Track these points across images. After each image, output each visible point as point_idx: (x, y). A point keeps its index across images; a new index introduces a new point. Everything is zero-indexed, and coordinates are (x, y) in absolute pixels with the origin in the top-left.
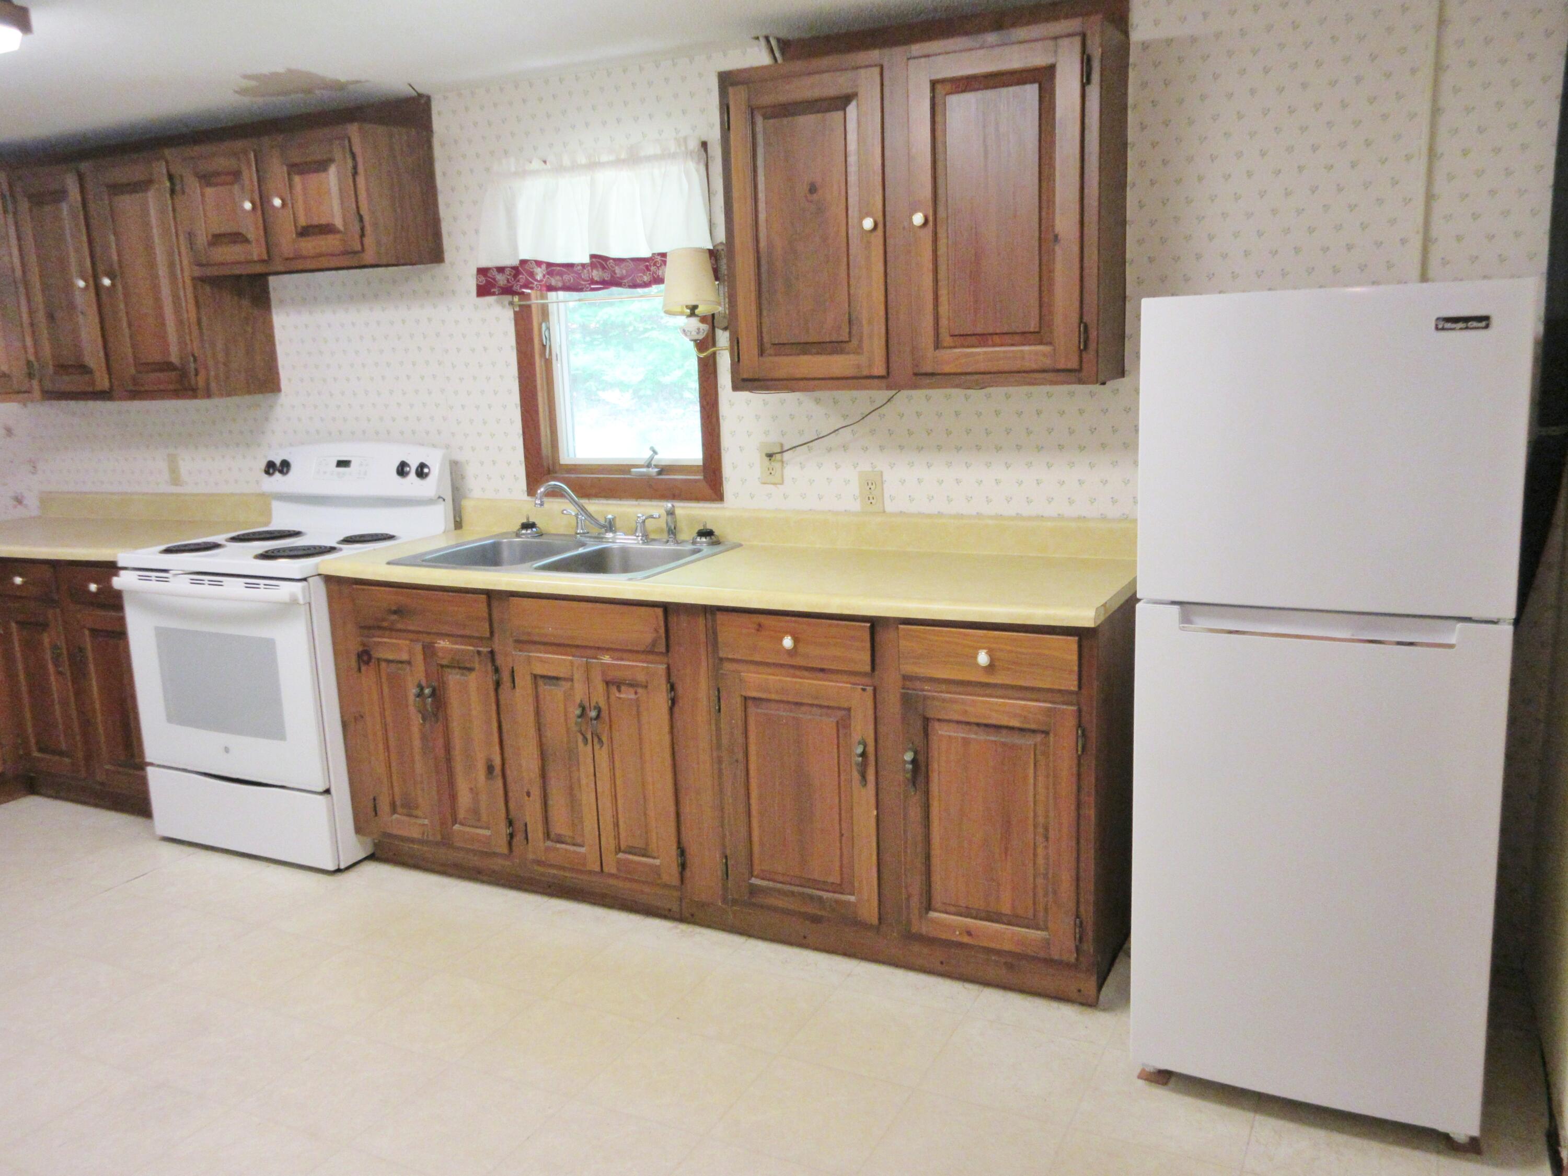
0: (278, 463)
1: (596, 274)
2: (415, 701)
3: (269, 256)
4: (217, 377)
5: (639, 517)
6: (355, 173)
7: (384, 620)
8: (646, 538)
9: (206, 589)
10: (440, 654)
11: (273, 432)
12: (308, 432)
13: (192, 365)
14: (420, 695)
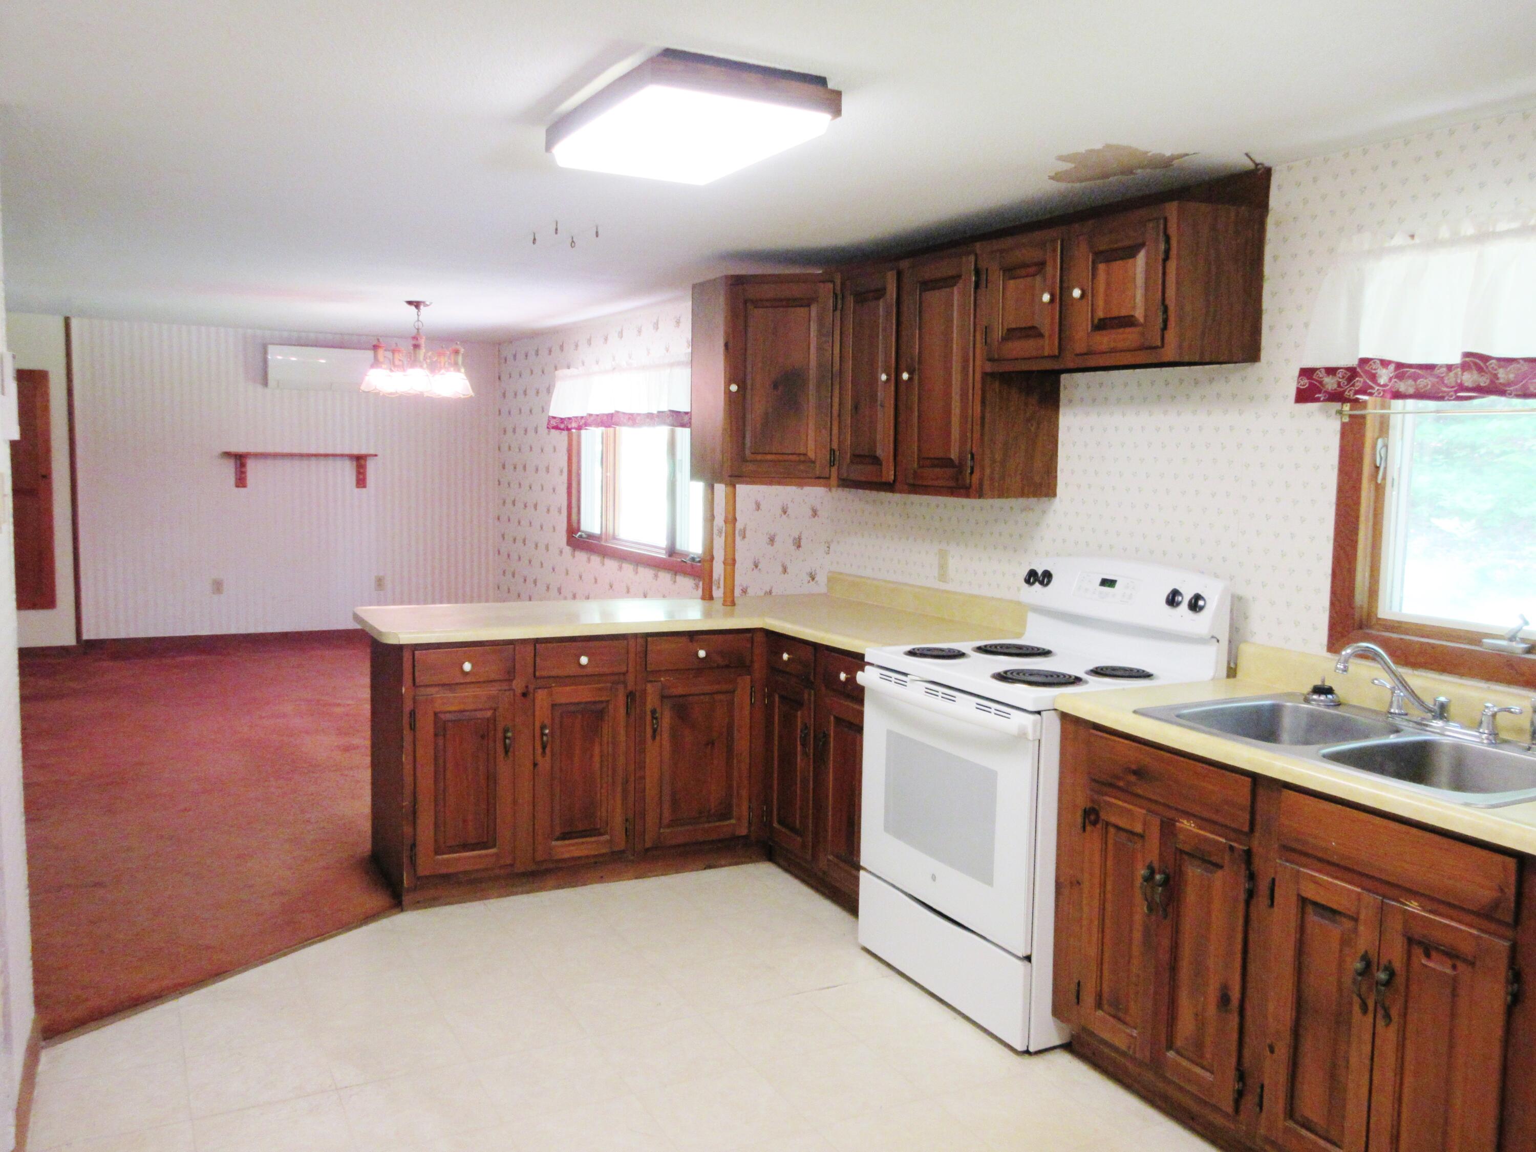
0: (1040, 572)
1: (1469, 378)
2: (1141, 884)
3: (1060, 353)
4: (992, 479)
5: (1487, 707)
6: (1166, 258)
7: (1119, 778)
8: (1495, 737)
9: (938, 703)
10: (1181, 837)
11: (1042, 539)
12: (1076, 543)
13: (969, 463)
14: (1149, 878)
